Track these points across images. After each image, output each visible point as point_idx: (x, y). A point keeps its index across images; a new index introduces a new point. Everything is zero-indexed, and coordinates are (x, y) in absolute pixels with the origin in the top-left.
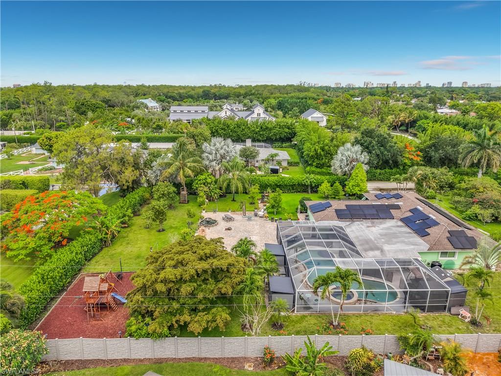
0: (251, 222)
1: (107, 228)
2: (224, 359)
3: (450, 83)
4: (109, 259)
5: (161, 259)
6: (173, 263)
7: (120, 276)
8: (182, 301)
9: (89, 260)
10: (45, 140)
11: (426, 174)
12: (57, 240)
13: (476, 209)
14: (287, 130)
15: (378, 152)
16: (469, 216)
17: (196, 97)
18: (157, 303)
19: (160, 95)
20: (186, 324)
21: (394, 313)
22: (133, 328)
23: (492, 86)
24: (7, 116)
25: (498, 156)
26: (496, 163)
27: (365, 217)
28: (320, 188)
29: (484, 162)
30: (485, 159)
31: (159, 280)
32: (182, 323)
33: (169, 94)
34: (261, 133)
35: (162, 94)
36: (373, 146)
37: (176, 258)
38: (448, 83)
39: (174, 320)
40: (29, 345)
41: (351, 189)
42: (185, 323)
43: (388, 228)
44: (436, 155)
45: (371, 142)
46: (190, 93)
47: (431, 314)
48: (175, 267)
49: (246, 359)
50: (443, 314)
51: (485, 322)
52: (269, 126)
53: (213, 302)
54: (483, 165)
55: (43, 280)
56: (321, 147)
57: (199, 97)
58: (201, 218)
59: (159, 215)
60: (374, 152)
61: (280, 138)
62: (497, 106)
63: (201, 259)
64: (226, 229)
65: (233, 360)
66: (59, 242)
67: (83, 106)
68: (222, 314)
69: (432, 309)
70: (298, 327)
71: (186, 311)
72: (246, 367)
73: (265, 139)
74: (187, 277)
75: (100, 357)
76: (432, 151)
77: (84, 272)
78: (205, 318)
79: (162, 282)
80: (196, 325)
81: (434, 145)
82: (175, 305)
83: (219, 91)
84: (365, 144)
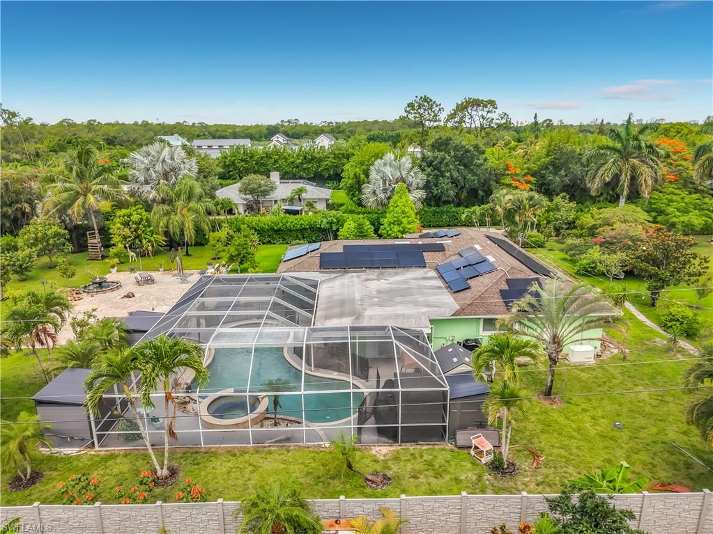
11: (519, 201)
13: (595, 254)
15: (455, 174)
16: (585, 268)
17: (258, 137)
21: (327, 445)
25: (650, 170)
26: (645, 180)
27: (371, 265)
28: (341, 232)
29: (625, 180)
30: (626, 175)
35: (207, 133)
36: (447, 165)
41: (388, 229)
43: (405, 282)
44: (556, 180)
45: (443, 159)
46: (249, 131)
47: (411, 446)
50: (439, 446)
51: (525, 464)
52: (319, 155)
54: (623, 185)
56: (364, 170)
57: (261, 137)
60: (448, 174)
64: (125, 297)
69: (414, 435)
73: (312, 175)
76: (550, 173)
81: (552, 163)
84: (434, 163)
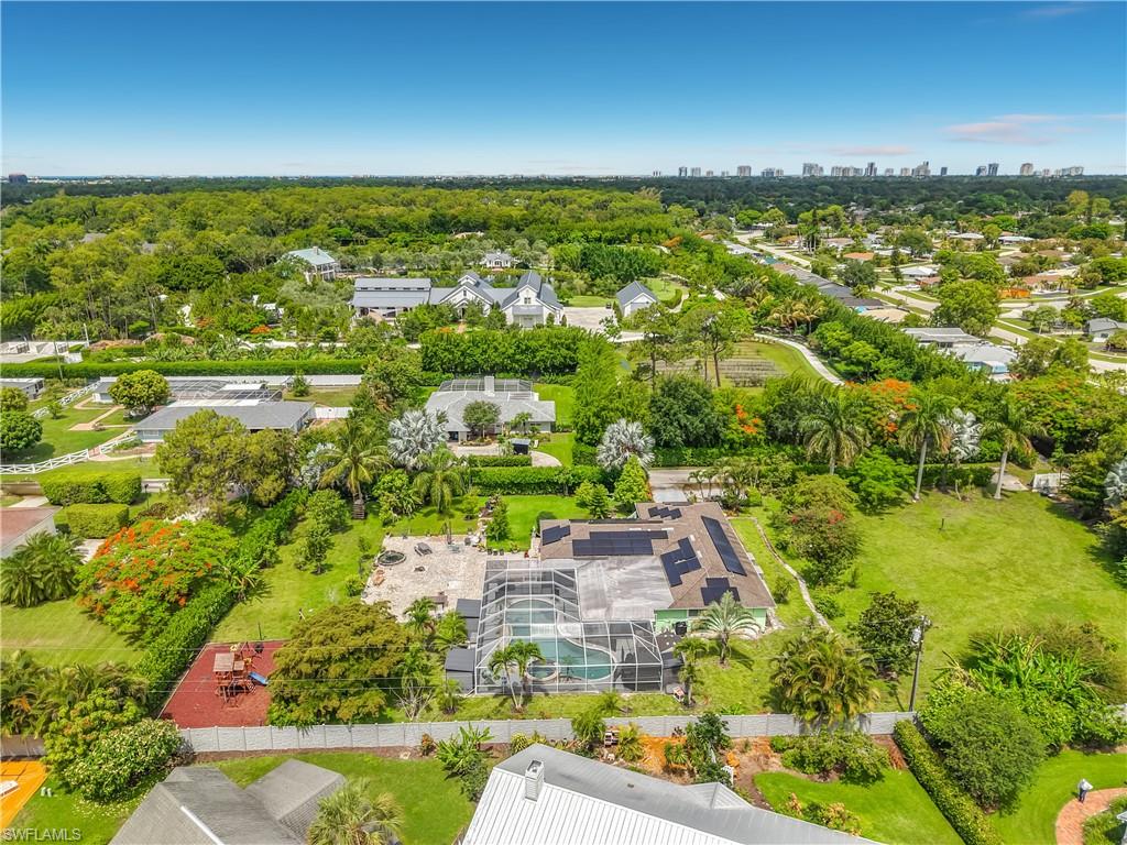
0: (457, 556)
1: (240, 576)
2: (379, 748)
3: (994, 167)
4: (243, 622)
5: (308, 633)
6: (321, 638)
7: (259, 648)
8: (330, 684)
9: (216, 623)
10: (122, 388)
12: (173, 600)
14: (564, 351)
17: (415, 228)
18: (302, 687)
19: (339, 225)
20: (335, 711)
21: (598, 692)
22: (275, 715)
23: (1085, 173)
24: (31, 309)
25: (852, 443)
26: (847, 453)
27: (612, 552)
28: (579, 490)
31: (305, 660)
32: (330, 710)
33: (359, 222)
34: (517, 357)
37: (325, 633)
38: (990, 165)
39: (321, 705)
40: (164, 735)
42: (334, 709)
43: (637, 572)
46: (403, 219)
47: (642, 693)
48: (322, 643)
49: (403, 748)
50: (657, 693)
51: (701, 702)
52: (533, 344)
53: (366, 685)
55: (161, 656)
57: (422, 229)
58: (382, 549)
59: (317, 550)
61: (553, 366)
62: (977, 288)
63: (355, 633)
64: (417, 569)
65: (388, 749)
66: (177, 602)
67: (178, 270)
68: (375, 698)
69: (643, 687)
70: (474, 711)
71: (334, 695)
72: (402, 756)
74: (336, 656)
75: (238, 749)
77: (211, 644)
78: (356, 703)
79: (307, 662)
80: (346, 711)
82: (323, 689)
83: (465, 213)
